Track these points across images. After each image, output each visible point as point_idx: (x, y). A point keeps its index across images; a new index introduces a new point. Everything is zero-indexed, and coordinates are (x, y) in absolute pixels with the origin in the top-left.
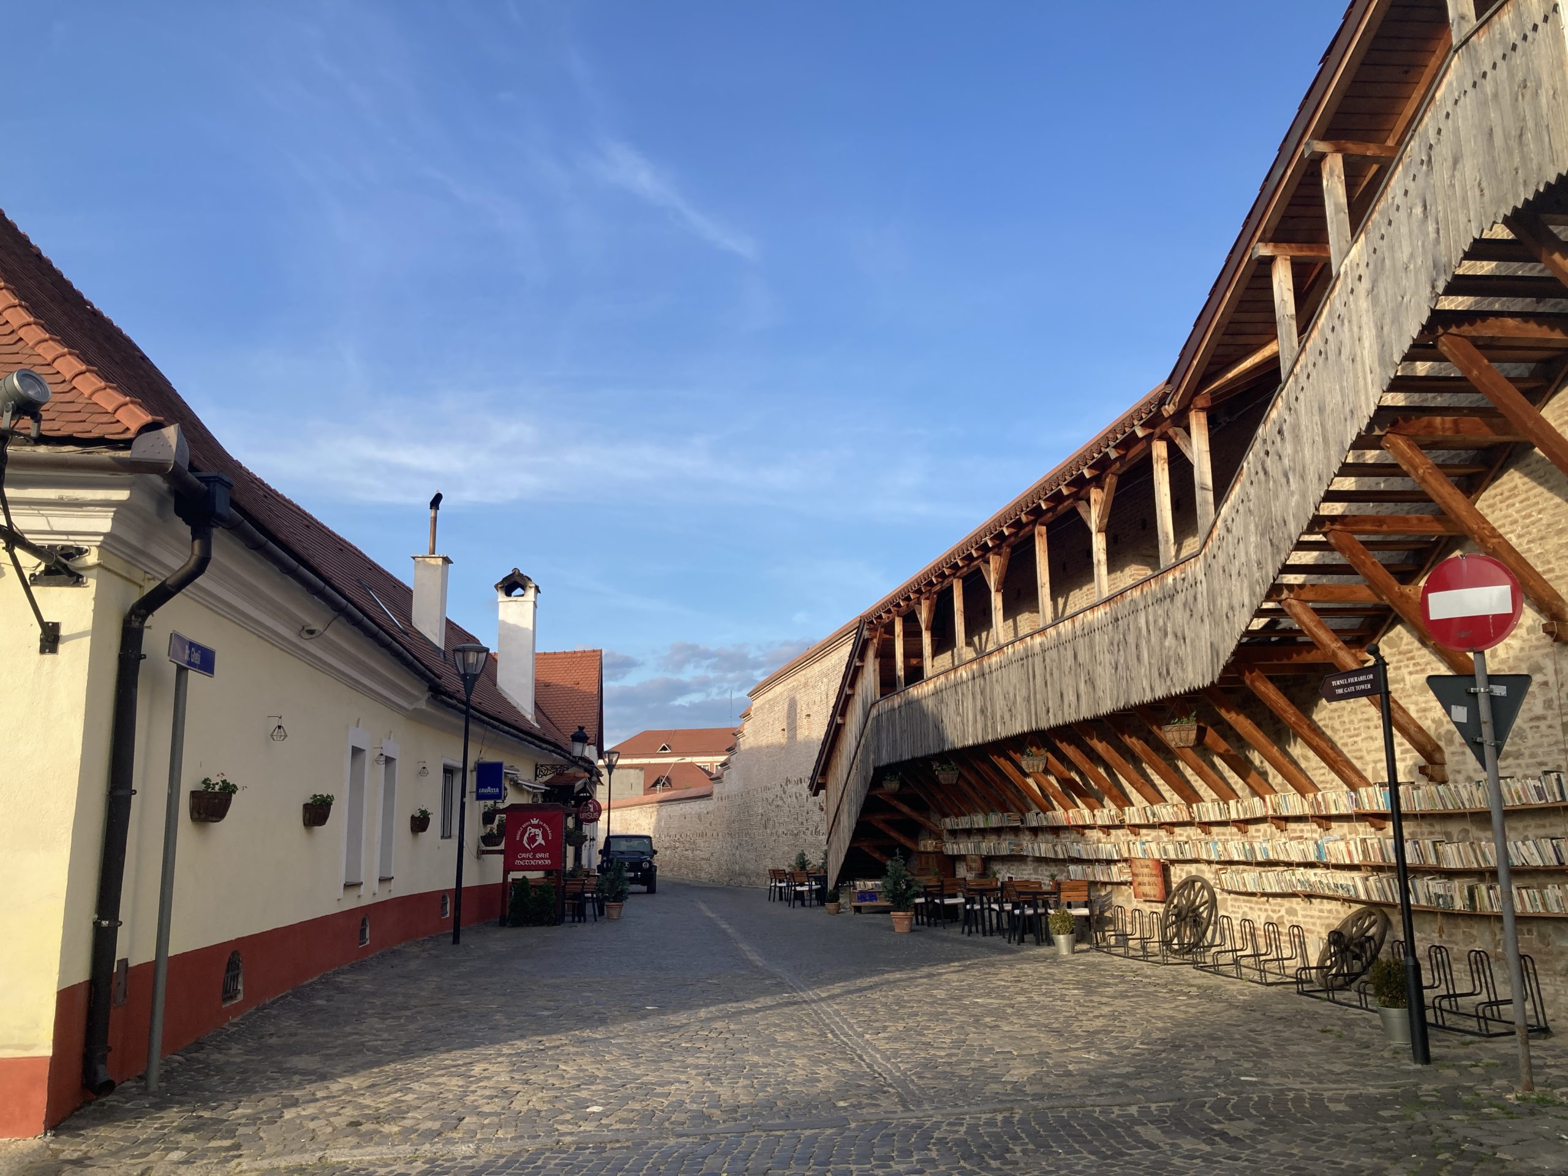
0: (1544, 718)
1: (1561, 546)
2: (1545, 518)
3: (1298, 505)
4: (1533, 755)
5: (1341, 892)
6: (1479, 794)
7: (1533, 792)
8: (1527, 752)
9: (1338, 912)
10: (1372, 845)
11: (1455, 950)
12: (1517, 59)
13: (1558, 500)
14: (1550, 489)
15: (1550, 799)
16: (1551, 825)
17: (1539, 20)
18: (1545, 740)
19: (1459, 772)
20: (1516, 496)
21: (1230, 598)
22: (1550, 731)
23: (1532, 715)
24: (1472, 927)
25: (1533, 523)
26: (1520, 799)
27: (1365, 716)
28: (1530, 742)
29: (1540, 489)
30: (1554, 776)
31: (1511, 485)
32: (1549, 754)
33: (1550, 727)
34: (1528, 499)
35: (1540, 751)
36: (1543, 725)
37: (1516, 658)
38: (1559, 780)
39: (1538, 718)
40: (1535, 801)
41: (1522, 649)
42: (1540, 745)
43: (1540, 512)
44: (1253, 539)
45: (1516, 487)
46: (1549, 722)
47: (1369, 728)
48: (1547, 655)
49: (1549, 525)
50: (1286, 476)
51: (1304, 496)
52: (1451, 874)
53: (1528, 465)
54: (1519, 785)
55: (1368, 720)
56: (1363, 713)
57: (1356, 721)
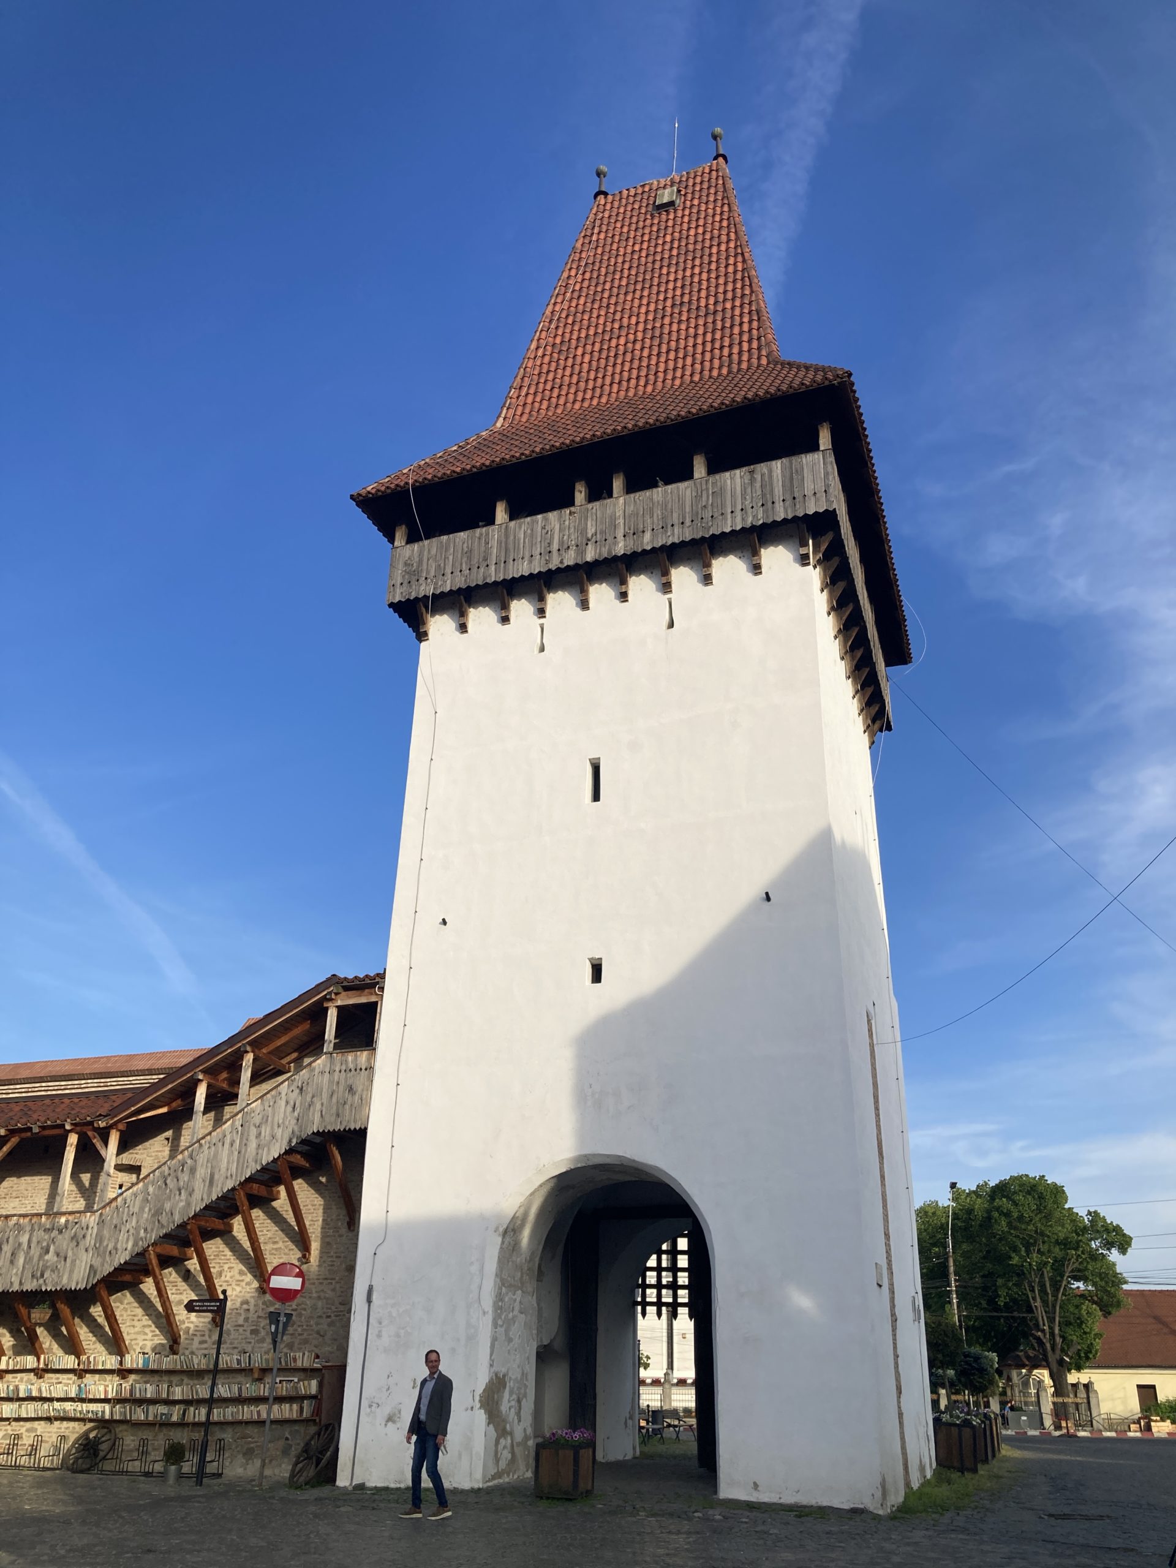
0: (242, 1326)
1: (273, 1249)
2: (269, 1235)
3: (184, 1207)
4: (231, 1343)
5: (90, 1415)
6: (204, 1361)
7: (235, 1361)
8: (229, 1342)
9: (74, 1428)
10: (125, 1387)
11: (156, 1444)
12: (350, 1075)
13: (277, 1228)
14: (275, 1223)
15: (243, 1365)
16: (233, 1378)
17: (363, 1068)
18: (240, 1337)
19: (187, 1349)
20: (258, 1220)
21: (116, 1243)
22: (244, 1333)
23: (236, 1324)
24: (170, 1431)
25: (263, 1235)
26: (227, 1364)
27: (133, 1313)
28: (232, 1337)
29: (269, 1221)
30: (248, 1354)
31: (257, 1214)
32: (240, 1343)
33: (244, 1330)
34: (263, 1223)
35: (236, 1341)
36: (241, 1329)
37: (236, 1296)
38: (250, 1356)
39: (240, 1326)
40: (235, 1366)
41: (241, 1292)
42: (237, 1339)
43: (268, 1231)
44: (145, 1215)
45: (259, 1216)
46: (245, 1328)
47: (133, 1320)
48: (253, 1297)
49: (270, 1238)
50: (180, 1190)
51: (188, 1204)
52: (175, 1402)
53: (268, 1208)
54: (228, 1358)
55: (134, 1316)
56: (131, 1311)
57: (125, 1315)
